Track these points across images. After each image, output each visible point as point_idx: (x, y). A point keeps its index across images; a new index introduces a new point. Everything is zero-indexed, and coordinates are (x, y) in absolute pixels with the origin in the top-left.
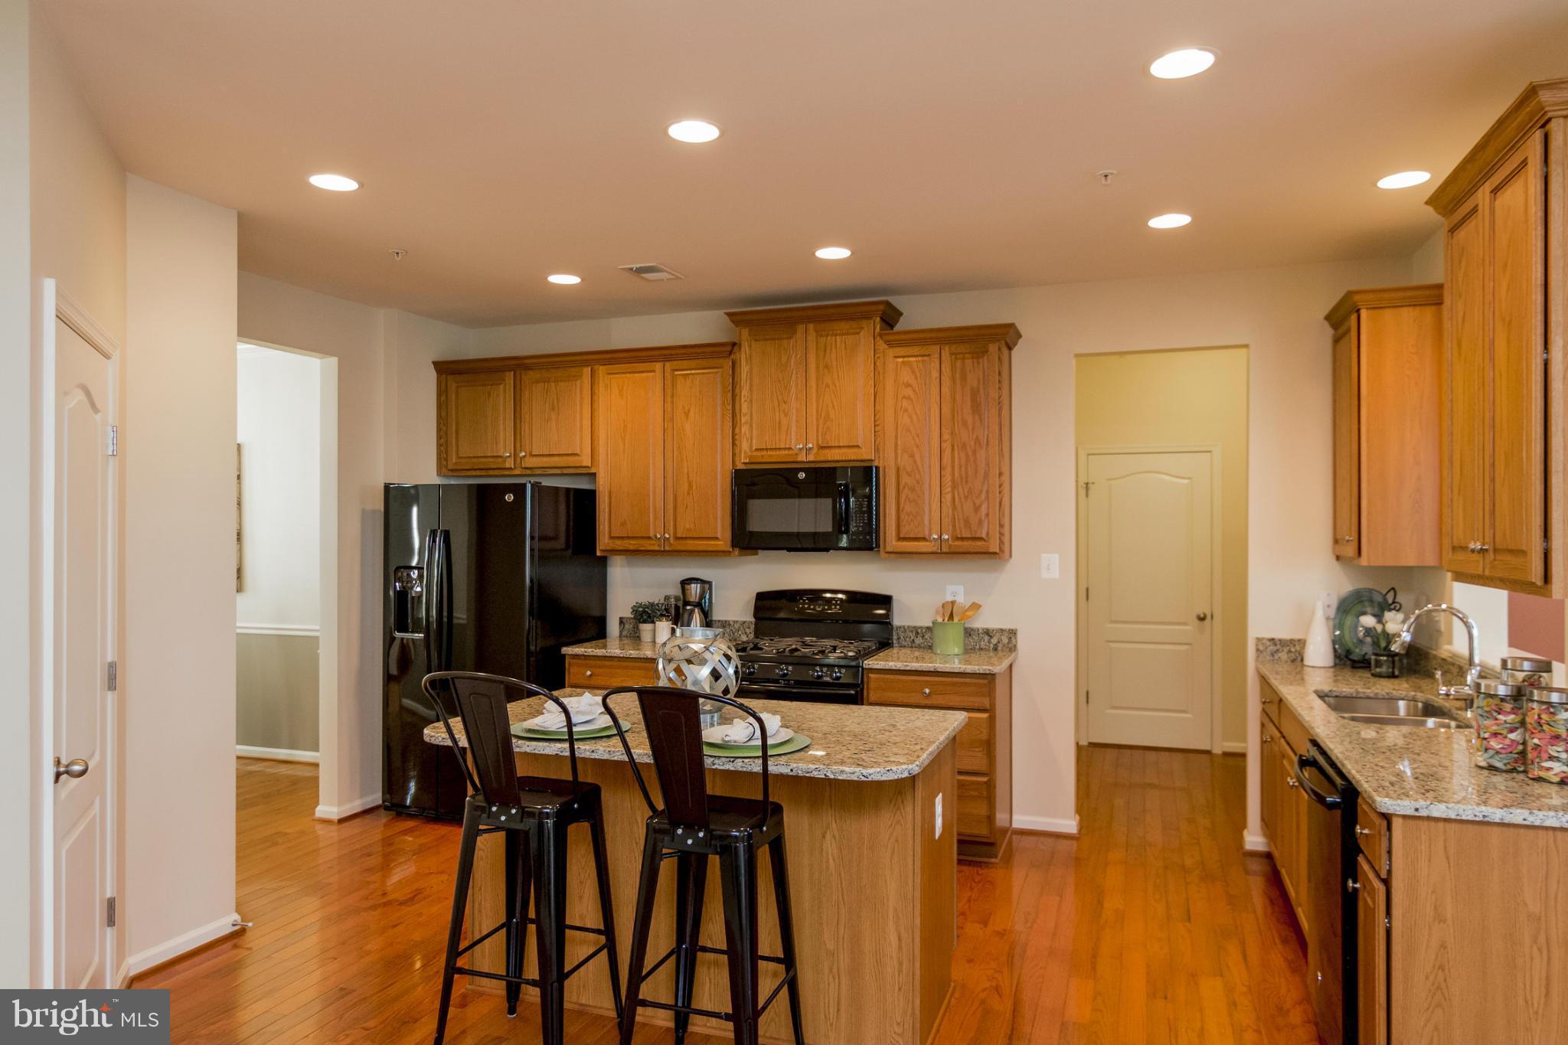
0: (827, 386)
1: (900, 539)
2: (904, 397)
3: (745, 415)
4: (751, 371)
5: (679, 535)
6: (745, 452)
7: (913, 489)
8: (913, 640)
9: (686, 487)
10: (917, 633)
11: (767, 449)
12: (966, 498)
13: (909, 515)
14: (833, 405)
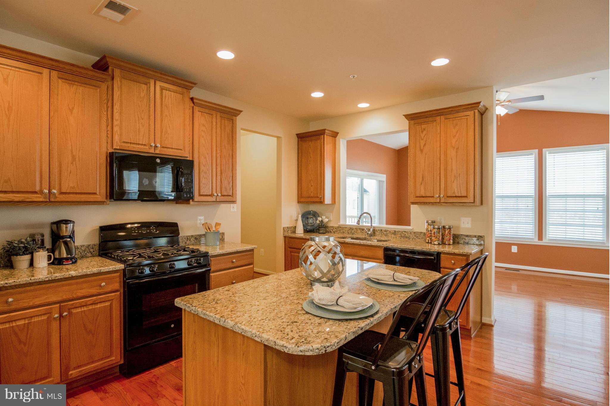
0: (166, 116)
1: (200, 195)
2: (202, 130)
3: (117, 120)
4: (121, 94)
5: (63, 191)
6: (117, 142)
7: (205, 173)
8: (186, 242)
9: (70, 158)
10: (188, 239)
11: (131, 143)
12: (225, 178)
13: (204, 185)
14: (169, 127)
